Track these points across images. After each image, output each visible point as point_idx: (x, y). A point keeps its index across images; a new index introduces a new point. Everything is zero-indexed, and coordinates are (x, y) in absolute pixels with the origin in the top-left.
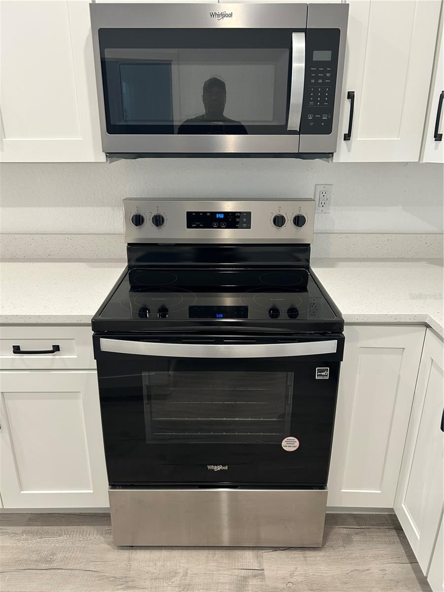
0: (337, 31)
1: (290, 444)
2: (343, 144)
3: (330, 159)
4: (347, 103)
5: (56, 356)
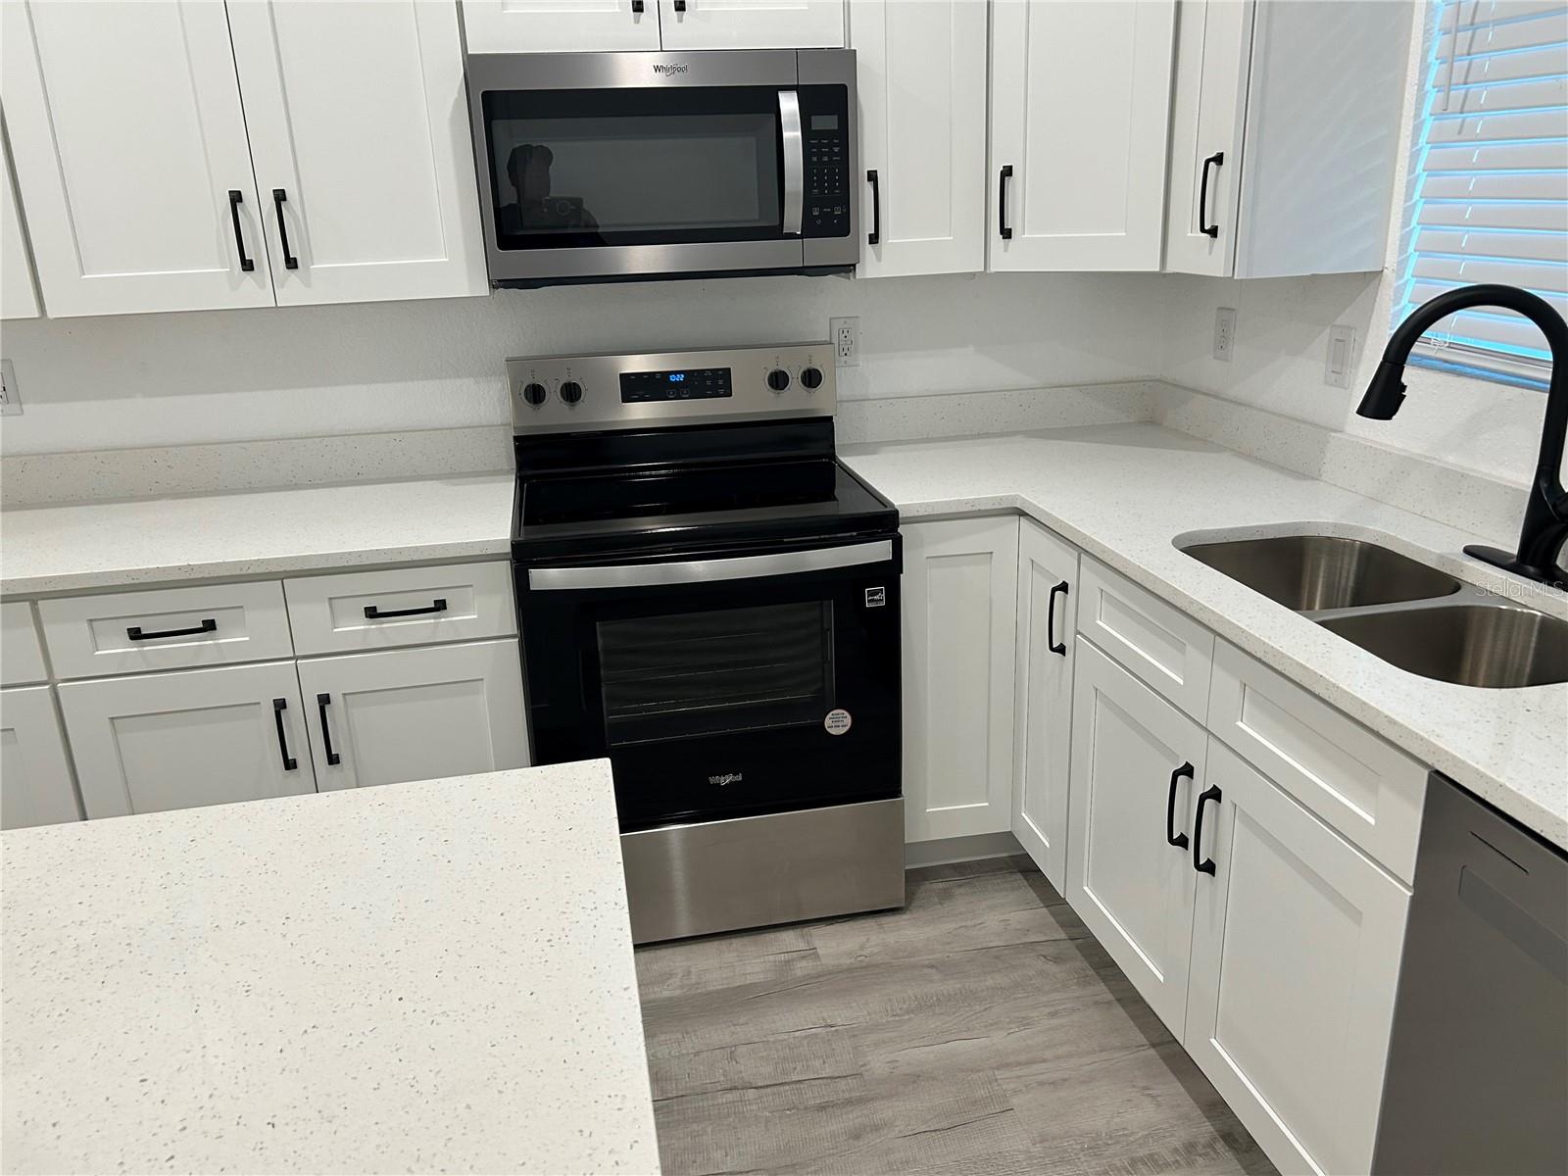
0: (844, 88)
1: (838, 723)
2: (868, 250)
3: (851, 274)
4: (869, 188)
5: (443, 619)
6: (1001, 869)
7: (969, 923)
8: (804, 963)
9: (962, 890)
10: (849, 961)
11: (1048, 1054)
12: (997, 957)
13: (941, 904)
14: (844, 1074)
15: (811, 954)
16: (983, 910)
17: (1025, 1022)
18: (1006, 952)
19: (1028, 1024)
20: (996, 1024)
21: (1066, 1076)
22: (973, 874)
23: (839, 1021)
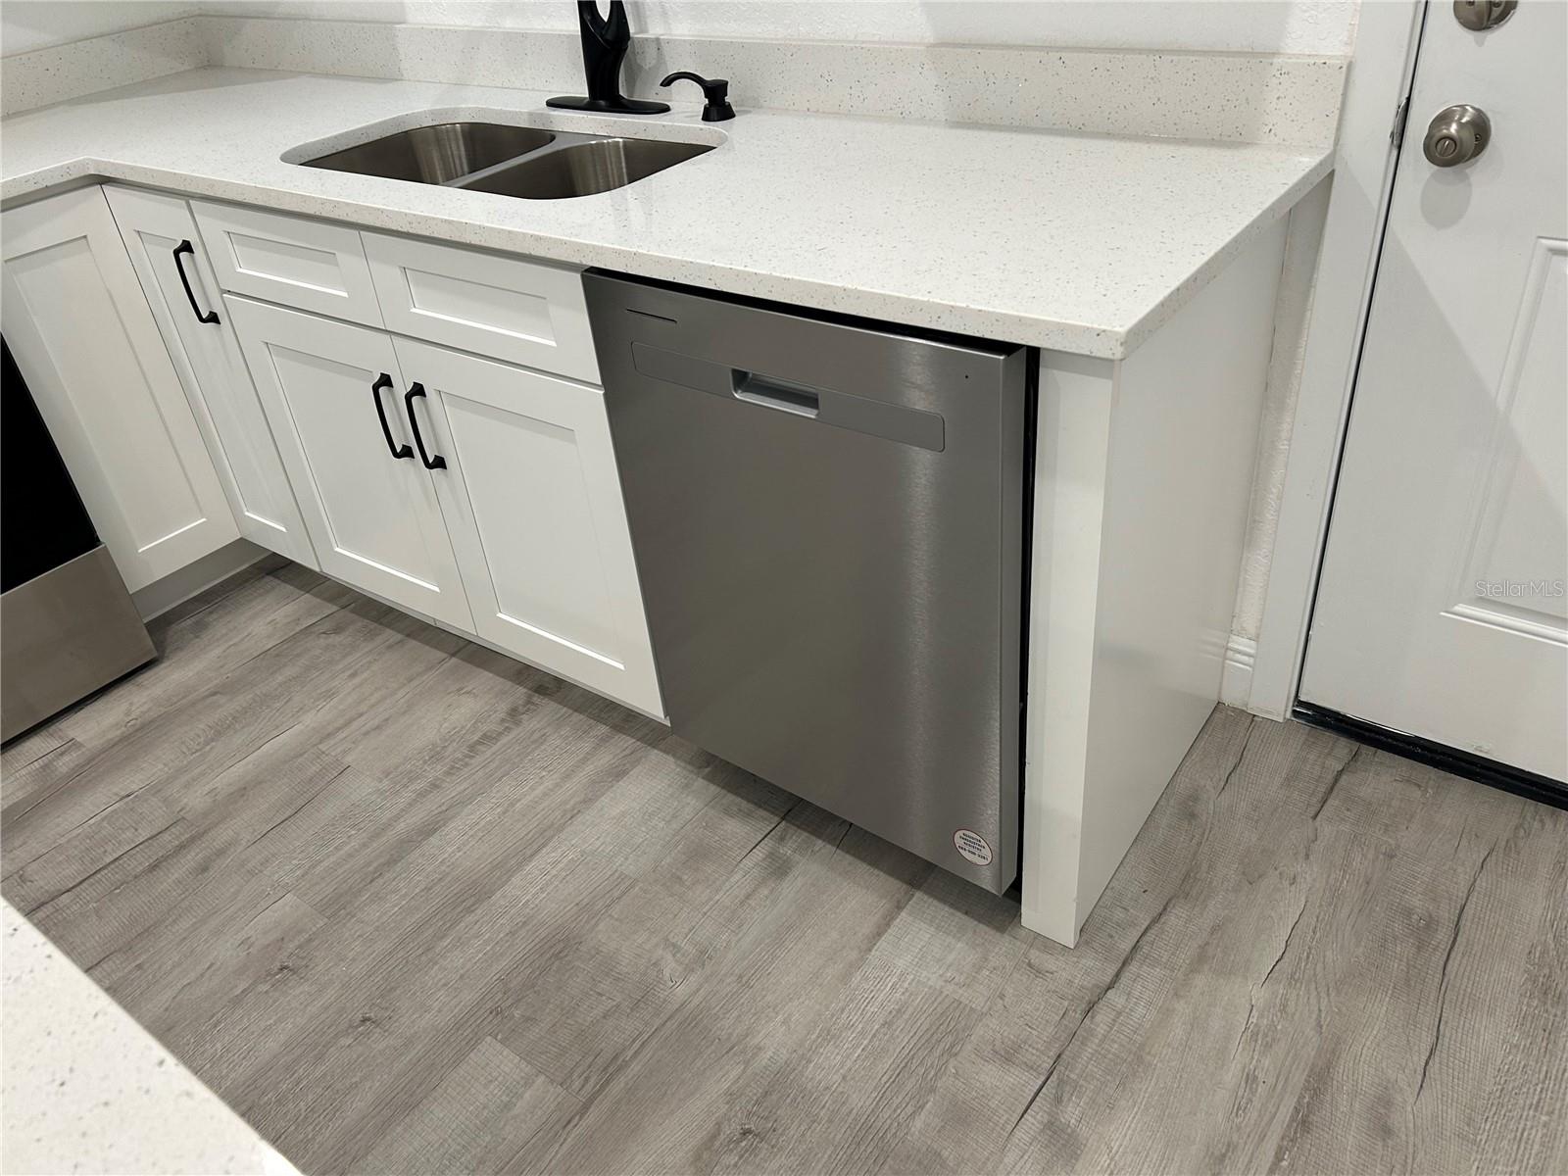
6: (247, 581)
7: (236, 640)
8: (66, 758)
9: (215, 616)
10: (119, 732)
11: (363, 708)
12: (277, 655)
13: (197, 637)
14: (164, 828)
15: (70, 747)
16: (245, 622)
17: (329, 695)
18: (285, 646)
19: (333, 694)
20: (301, 709)
21: (387, 716)
22: (220, 596)
23: (134, 787)
